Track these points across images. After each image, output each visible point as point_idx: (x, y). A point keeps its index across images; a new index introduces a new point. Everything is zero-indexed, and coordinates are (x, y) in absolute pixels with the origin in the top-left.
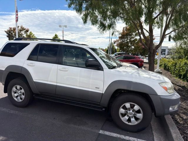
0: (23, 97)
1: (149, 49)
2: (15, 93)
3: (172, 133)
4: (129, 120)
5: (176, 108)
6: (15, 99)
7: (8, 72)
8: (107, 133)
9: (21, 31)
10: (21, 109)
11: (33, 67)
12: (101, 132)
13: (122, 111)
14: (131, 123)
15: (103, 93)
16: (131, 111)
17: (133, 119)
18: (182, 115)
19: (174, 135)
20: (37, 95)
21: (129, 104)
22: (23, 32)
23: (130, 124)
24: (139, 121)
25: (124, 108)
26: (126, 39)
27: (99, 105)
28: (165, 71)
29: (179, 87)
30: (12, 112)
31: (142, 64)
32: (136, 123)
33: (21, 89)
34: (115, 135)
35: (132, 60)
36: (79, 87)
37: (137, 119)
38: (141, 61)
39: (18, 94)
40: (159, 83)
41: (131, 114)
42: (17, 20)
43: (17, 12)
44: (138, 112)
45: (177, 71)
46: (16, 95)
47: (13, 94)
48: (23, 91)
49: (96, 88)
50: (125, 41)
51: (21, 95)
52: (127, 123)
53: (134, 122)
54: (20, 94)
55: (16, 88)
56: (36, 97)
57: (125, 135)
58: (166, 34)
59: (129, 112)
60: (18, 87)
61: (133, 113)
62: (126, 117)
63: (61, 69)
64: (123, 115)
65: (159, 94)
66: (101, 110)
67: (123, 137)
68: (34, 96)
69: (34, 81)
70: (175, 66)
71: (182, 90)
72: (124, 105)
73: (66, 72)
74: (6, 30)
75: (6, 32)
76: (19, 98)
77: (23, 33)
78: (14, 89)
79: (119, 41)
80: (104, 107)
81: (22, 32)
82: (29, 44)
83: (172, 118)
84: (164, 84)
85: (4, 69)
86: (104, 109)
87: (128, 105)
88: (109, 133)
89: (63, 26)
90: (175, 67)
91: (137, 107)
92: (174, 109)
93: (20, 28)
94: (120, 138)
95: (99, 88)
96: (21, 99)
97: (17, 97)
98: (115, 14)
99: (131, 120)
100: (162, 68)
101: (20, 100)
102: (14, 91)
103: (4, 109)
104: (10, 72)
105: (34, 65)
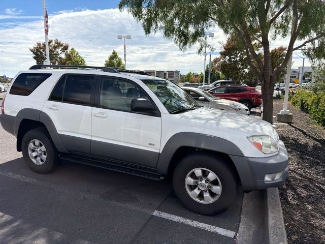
0: (44, 157)
1: (263, 75)
2: (33, 151)
3: (270, 218)
4: (201, 196)
5: (278, 177)
6: (33, 160)
7: (22, 119)
8: (165, 215)
9: (55, 48)
10: (42, 176)
11: (56, 111)
12: (156, 213)
13: (189, 180)
14: (204, 200)
15: (161, 152)
16: (203, 182)
17: (206, 195)
18: (299, 190)
19: (271, 222)
20: (64, 154)
21: (201, 171)
22: (59, 50)
23: (202, 202)
24: (216, 198)
25: (193, 176)
26: (233, 56)
27: (156, 171)
28: (302, 113)
29: (317, 143)
30: (28, 180)
31: (258, 100)
32: (212, 200)
33: (41, 145)
34: (176, 218)
35: (241, 93)
37: (213, 194)
38: (258, 95)
39: (37, 153)
40: (248, 137)
41: (203, 186)
42: (47, 32)
43: (47, 17)
44: (215, 183)
45: (320, 113)
46: (34, 154)
47: (30, 152)
48: (43, 148)
49: (150, 144)
50: (233, 60)
51: (41, 154)
52: (197, 200)
53: (208, 199)
54: (39, 152)
55: (34, 144)
56: (61, 158)
57: (193, 219)
58: (294, 47)
59: (200, 182)
60: (37, 142)
61: (207, 185)
62: (197, 192)
63: (97, 115)
64: (192, 188)
65: (246, 156)
66: (157, 179)
67: (188, 222)
68: (59, 156)
69: (59, 133)
70: (318, 103)
71: (320, 148)
72: (192, 171)
73: (105, 119)
74: (32, 48)
75: (31, 50)
76: (38, 159)
77: (60, 52)
78: (31, 145)
79: (221, 60)
80: (163, 175)
81: (57, 50)
82: (51, 74)
83: (281, 195)
84: (257, 138)
85: (15, 115)
86: (162, 178)
87: (198, 172)
88: (168, 215)
89: (125, 37)
90: (318, 105)
91: (212, 176)
92: (273, 179)
93: (53, 43)
94: (183, 224)
95: (154, 145)
96: (42, 160)
97: (36, 157)
98: (203, 16)
99: (204, 196)
100: (298, 107)
101: (41, 163)
102: (32, 148)
103: (17, 176)
104: (24, 119)
105: (57, 108)
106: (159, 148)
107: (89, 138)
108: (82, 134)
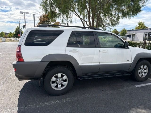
6: (55, 88)
7: (48, 63)
8: (139, 86)
11: (77, 53)
15: (132, 63)
23: (143, 77)
34: (143, 85)
36: (116, 62)
47: (51, 84)
49: (127, 60)
51: (62, 82)
53: (144, 75)
56: (81, 79)
57: (146, 83)
63: (102, 51)
69: (80, 65)
76: (59, 86)
85: (40, 60)
86: (131, 73)
101: (62, 88)
105: (77, 51)
106: (131, 61)
107: (98, 64)
108: (94, 63)
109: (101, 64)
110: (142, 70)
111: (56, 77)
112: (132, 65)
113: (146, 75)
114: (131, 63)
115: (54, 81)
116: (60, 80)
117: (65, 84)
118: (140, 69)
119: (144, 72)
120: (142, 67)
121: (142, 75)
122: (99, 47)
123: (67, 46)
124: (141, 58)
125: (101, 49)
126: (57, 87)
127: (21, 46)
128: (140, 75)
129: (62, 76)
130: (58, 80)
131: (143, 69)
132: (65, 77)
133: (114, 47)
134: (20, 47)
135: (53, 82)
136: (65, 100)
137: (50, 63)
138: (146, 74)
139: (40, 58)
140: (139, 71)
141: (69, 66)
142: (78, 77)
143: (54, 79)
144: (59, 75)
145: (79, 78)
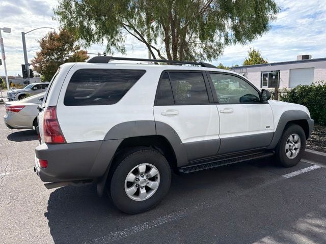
0: (156, 184)
6: (134, 198)
7: (121, 141)
8: (290, 175)
12: (286, 177)
15: (275, 131)
17: (294, 152)
23: (293, 157)
32: (296, 154)
36: (249, 132)
37: (296, 150)
49: (267, 127)
52: (290, 157)
54: (147, 180)
56: (185, 172)
57: (300, 169)
62: (290, 152)
63: (223, 111)
69: (184, 142)
72: (288, 138)
76: (143, 191)
95: (269, 127)
104: (125, 140)
105: (176, 113)
106: (273, 128)
107: (217, 137)
108: (208, 136)
109: (221, 137)
110: (291, 145)
111: (136, 172)
112: (275, 135)
113: (299, 154)
114: (272, 131)
115: (132, 181)
116: (145, 178)
117: (154, 185)
118: (289, 142)
119: (294, 148)
120: (291, 138)
121: (292, 155)
122: (216, 102)
123: (156, 104)
124: (289, 121)
125: (221, 107)
126: (137, 193)
127: (56, 106)
128: (288, 154)
129: (148, 169)
130: (141, 179)
131: (292, 143)
132: (154, 171)
133: (239, 102)
134: (53, 108)
135: (130, 184)
136: (161, 220)
137: (123, 142)
138: (298, 151)
139: (102, 133)
140: (287, 146)
141: (156, 147)
142: (180, 168)
143: (131, 177)
144: (142, 168)
145: (182, 171)
